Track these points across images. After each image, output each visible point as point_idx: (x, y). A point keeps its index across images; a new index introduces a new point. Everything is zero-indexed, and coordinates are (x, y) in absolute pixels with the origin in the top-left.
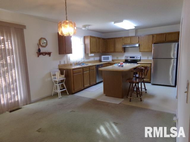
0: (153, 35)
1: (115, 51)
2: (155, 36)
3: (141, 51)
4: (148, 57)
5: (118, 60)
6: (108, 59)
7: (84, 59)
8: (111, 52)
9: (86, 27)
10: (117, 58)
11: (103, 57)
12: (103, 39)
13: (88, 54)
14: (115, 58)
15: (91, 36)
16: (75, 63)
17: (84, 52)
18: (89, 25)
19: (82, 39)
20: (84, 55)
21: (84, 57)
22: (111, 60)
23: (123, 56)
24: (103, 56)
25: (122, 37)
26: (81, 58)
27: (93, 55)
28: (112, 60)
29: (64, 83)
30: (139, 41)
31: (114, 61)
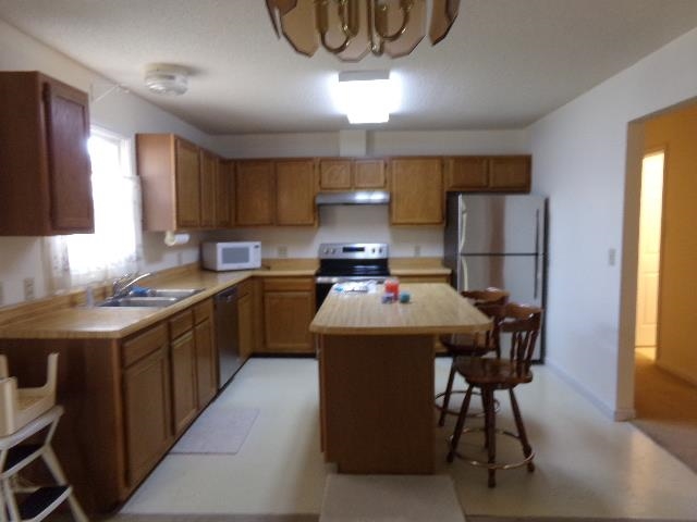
0: (442, 161)
1: (275, 222)
2: (451, 162)
3: (399, 221)
4: (417, 249)
5: (286, 260)
6: (246, 259)
7: (138, 259)
8: (257, 226)
9: (172, 78)
10: (283, 250)
11: (224, 250)
12: (224, 162)
13: (162, 235)
14: (274, 254)
15: (182, 140)
16: (95, 286)
17: (139, 225)
18: (190, 71)
19: (127, 149)
20: (140, 242)
21: (141, 250)
22: (258, 265)
23: (308, 241)
24: (221, 246)
25: (310, 159)
26: (127, 256)
27: (184, 238)
28: (263, 261)
29: (47, 453)
30: (386, 182)
31: (269, 268)
